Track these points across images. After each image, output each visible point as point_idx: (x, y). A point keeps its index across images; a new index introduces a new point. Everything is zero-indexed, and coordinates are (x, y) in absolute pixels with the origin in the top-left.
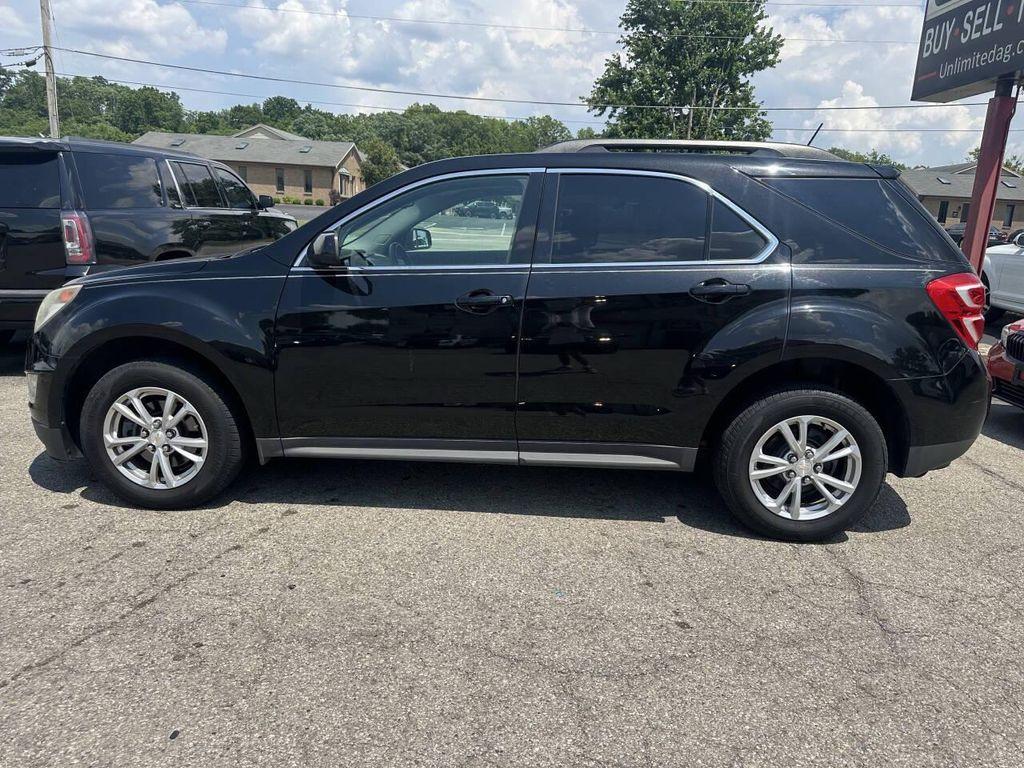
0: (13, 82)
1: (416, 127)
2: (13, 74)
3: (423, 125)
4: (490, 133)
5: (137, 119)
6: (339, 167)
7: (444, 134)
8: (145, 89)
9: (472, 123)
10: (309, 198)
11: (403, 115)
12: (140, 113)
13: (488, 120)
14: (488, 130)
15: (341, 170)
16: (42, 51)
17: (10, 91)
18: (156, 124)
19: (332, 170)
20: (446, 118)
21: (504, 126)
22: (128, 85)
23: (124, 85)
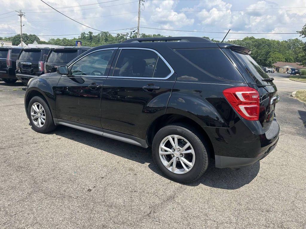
1: (246, 44)
3: (248, 43)
4: (272, 45)
7: (255, 46)
9: (266, 42)
11: (242, 41)
13: (272, 41)
14: (271, 44)
16: (137, 28)
20: (257, 41)
21: (278, 42)
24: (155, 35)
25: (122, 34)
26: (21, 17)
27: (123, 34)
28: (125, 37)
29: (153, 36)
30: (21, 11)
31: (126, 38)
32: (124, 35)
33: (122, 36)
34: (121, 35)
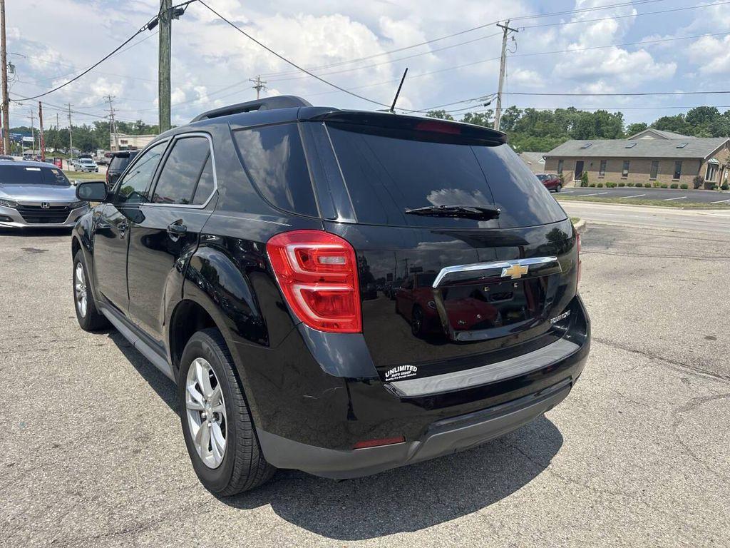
0: (521, 117)
2: (521, 111)
5: (589, 132)
6: (709, 157)
8: (599, 112)
10: (677, 183)
12: (592, 129)
15: (711, 161)
16: (497, 95)
17: (518, 122)
18: (601, 135)
19: (701, 161)
22: (589, 111)
23: (586, 111)
24: (562, 110)
25: (476, 114)
26: (258, 90)
27: (479, 113)
28: (484, 121)
29: (556, 112)
30: (259, 78)
31: (487, 121)
32: (481, 116)
33: (476, 118)
34: (474, 116)
